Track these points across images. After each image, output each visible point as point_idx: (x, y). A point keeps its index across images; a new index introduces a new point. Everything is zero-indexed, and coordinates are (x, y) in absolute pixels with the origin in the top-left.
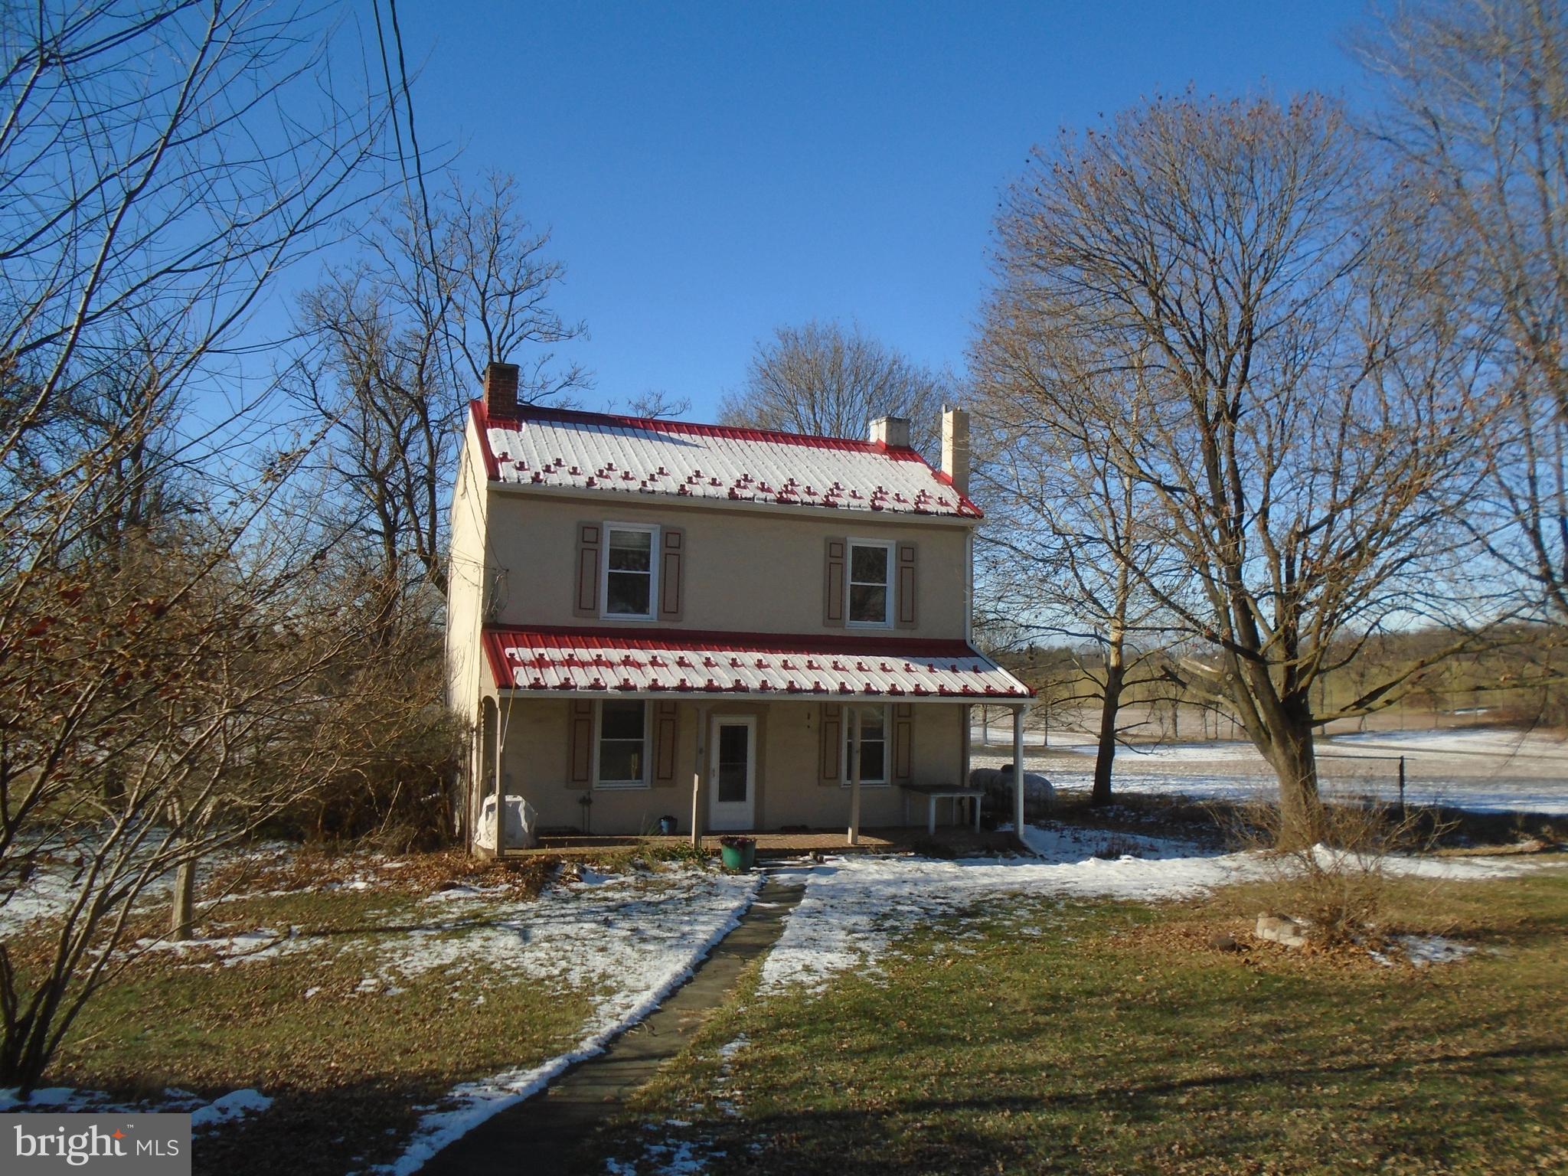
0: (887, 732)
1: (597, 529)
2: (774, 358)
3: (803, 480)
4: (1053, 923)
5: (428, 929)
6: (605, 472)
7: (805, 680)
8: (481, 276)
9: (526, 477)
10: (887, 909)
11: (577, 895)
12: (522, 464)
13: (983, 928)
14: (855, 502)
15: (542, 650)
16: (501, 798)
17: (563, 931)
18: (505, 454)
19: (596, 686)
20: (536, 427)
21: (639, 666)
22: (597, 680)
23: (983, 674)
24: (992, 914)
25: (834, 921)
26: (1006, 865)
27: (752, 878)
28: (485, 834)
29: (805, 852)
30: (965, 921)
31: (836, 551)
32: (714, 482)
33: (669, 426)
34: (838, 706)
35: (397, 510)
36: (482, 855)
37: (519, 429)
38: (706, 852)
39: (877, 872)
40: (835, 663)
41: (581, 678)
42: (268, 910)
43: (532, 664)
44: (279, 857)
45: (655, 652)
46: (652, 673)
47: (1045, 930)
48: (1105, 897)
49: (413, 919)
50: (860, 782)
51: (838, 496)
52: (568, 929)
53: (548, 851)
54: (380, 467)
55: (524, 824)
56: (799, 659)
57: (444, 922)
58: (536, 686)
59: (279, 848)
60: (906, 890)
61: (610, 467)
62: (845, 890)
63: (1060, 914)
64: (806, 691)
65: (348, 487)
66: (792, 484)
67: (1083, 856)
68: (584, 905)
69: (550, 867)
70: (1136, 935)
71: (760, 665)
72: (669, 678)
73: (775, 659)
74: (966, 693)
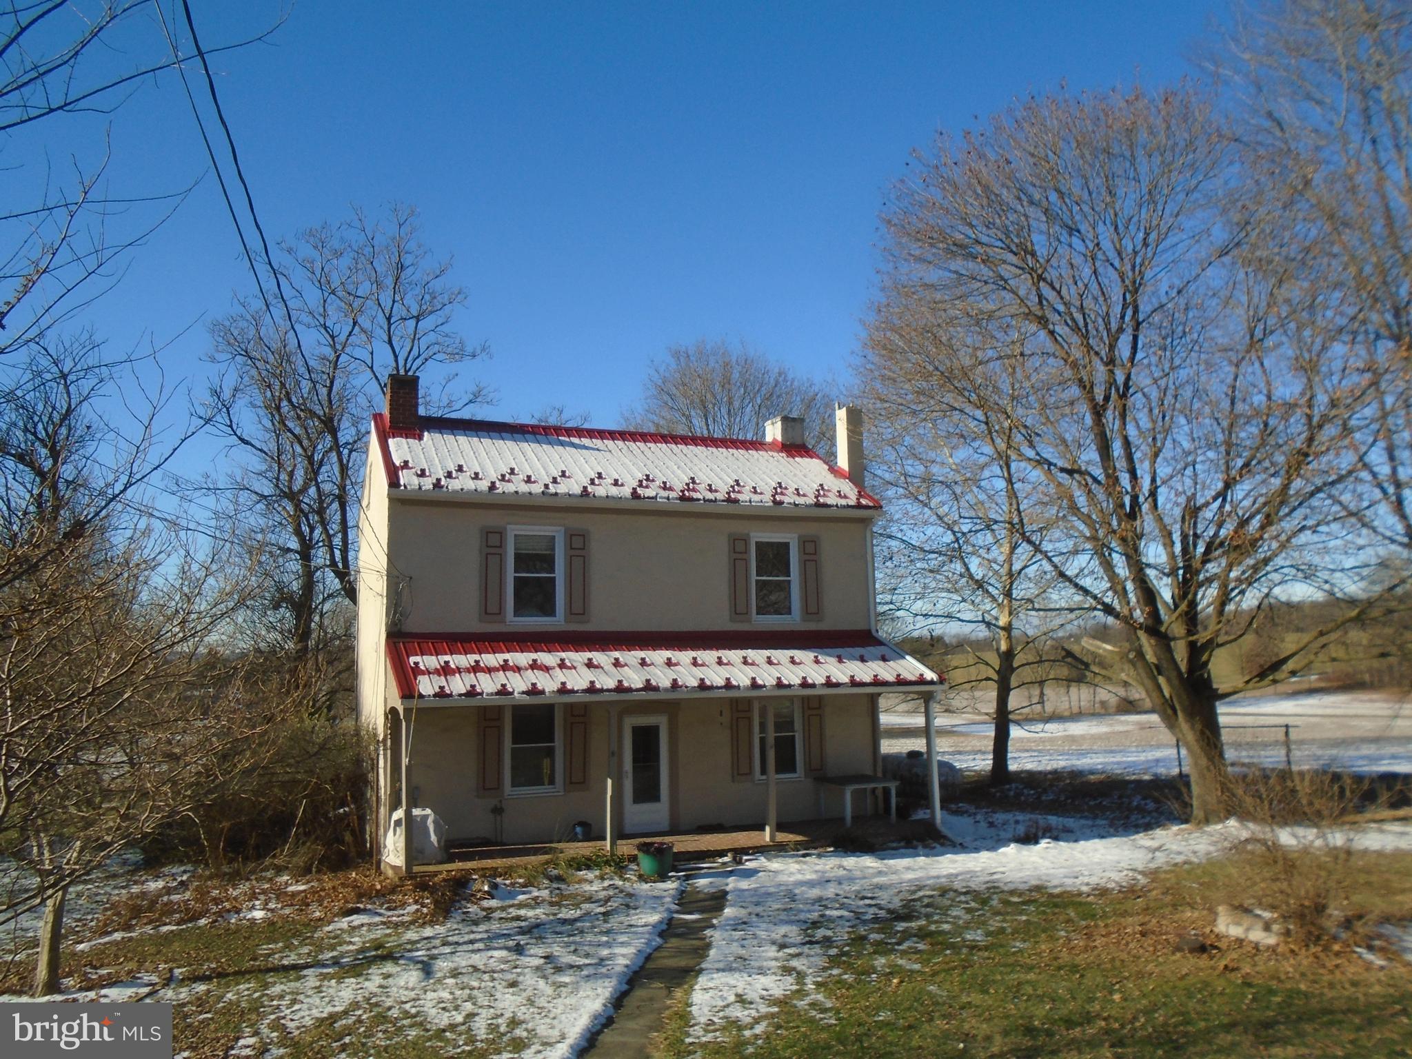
0: (798, 725)
1: (501, 534)
2: (667, 375)
3: (704, 478)
4: (995, 923)
5: (325, 966)
6: (507, 477)
7: (716, 677)
8: (386, 301)
9: (428, 484)
10: (815, 916)
11: (488, 915)
12: (423, 471)
13: (922, 934)
14: (756, 498)
15: (447, 658)
16: (408, 813)
17: (471, 962)
18: (406, 463)
19: (503, 692)
20: (437, 436)
21: (547, 669)
22: (504, 686)
23: (891, 663)
24: (928, 916)
25: (763, 934)
26: (927, 856)
27: (671, 886)
28: (393, 851)
29: (722, 853)
30: (901, 926)
31: (740, 546)
32: (616, 483)
33: (570, 432)
34: (749, 701)
35: (312, 529)
36: (390, 873)
37: (420, 438)
38: (621, 860)
39: (799, 871)
40: (745, 658)
41: (487, 685)
42: (153, 950)
43: (437, 672)
44: (182, 883)
45: (563, 655)
46: (560, 676)
47: (988, 934)
48: (1038, 888)
49: (309, 954)
50: (773, 776)
51: (739, 492)
52: (477, 958)
53: (459, 865)
54: (295, 489)
55: (433, 838)
56: (708, 656)
57: (342, 955)
58: (441, 694)
59: (185, 872)
60: (830, 891)
61: (512, 471)
62: (769, 894)
63: (998, 913)
64: (718, 688)
65: (261, 506)
66: (694, 482)
67: (1005, 842)
68: (495, 926)
69: (460, 884)
70: (1089, 936)
71: (669, 663)
72: (578, 680)
73: (685, 656)
74: (877, 682)
